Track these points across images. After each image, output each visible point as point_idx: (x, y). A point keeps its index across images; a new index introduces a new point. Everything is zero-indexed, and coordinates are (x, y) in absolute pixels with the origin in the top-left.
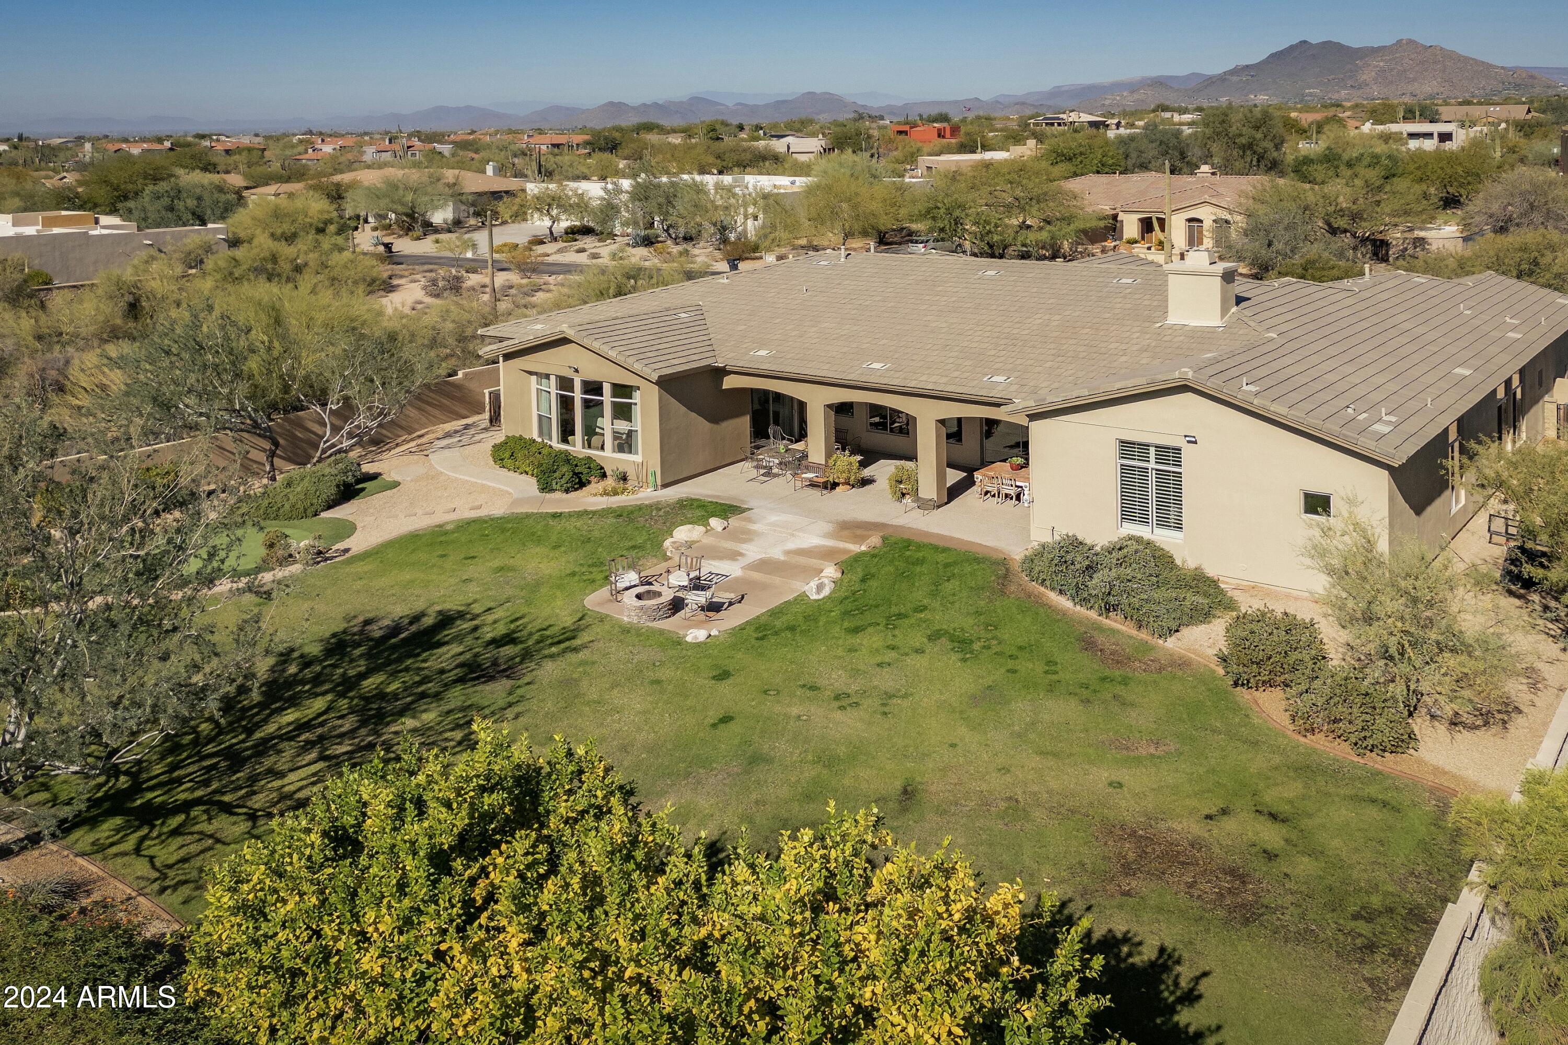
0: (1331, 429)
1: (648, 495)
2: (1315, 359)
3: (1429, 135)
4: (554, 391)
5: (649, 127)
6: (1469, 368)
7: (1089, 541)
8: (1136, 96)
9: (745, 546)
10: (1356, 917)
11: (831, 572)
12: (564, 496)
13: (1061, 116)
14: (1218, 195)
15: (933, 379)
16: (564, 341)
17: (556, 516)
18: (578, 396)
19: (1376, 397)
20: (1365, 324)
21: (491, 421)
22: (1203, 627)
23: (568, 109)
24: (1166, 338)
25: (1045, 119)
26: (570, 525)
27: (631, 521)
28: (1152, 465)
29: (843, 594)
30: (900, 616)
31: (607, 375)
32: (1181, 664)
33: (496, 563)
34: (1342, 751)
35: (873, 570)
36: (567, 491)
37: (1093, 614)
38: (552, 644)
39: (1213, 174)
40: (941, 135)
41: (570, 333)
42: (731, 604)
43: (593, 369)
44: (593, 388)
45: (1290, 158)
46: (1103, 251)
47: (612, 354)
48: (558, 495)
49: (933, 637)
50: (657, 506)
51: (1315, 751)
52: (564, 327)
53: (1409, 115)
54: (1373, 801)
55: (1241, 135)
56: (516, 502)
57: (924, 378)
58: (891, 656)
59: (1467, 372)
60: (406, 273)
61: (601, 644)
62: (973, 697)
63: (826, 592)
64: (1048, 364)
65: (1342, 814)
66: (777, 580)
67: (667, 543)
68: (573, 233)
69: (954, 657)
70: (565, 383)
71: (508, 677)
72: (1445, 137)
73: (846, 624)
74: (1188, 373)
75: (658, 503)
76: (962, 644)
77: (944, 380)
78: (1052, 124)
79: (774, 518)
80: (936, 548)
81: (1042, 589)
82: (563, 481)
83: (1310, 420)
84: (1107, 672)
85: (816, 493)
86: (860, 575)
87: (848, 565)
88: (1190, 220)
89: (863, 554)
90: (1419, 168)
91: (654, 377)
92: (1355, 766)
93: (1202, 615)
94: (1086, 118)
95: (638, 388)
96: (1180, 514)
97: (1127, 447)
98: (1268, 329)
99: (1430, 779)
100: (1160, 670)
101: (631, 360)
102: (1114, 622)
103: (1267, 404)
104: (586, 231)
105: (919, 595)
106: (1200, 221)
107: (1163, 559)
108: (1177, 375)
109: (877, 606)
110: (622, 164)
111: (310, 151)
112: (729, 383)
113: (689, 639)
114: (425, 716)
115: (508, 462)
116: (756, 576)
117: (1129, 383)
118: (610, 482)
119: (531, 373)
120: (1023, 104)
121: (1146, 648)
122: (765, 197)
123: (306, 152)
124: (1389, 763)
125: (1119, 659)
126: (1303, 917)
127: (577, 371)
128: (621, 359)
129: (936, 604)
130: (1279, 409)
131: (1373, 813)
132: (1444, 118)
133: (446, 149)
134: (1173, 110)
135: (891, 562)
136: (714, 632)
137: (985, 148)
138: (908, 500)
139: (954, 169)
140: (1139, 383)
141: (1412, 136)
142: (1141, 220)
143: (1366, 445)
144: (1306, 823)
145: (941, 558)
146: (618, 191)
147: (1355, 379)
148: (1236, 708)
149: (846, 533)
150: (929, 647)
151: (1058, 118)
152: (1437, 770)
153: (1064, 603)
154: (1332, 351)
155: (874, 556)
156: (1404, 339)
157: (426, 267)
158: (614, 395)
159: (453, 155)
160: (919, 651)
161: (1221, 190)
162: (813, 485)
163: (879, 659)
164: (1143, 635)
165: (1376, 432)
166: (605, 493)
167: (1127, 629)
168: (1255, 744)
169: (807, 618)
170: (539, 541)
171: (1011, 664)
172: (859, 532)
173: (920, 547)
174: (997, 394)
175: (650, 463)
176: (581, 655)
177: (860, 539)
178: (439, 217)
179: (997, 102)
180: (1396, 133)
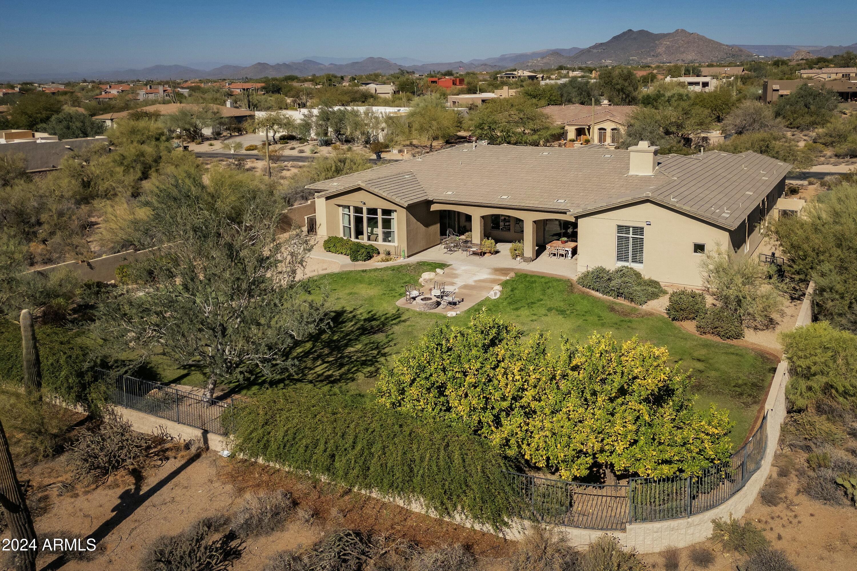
0: (707, 216)
1: (401, 261)
2: (694, 188)
3: (697, 84)
4: (352, 214)
5: (292, 78)
6: (751, 191)
7: (607, 269)
8: (545, 61)
9: (456, 280)
10: (734, 386)
11: (498, 288)
12: (363, 262)
13: (514, 73)
14: (613, 116)
15: (532, 202)
16: (359, 189)
17: (364, 271)
18: (365, 216)
19: (720, 203)
20: (708, 174)
21: (308, 232)
22: (656, 301)
23: (234, 67)
24: (631, 181)
25: (506, 74)
26: (372, 274)
27: (400, 272)
28: (631, 235)
29: (504, 296)
30: (532, 303)
31: (380, 205)
32: (650, 314)
33: (347, 291)
34: (717, 339)
35: (515, 286)
36: (365, 260)
37: (611, 298)
38: (392, 320)
39: (610, 105)
40: (454, 83)
41: (363, 185)
42: (459, 302)
43: (373, 202)
44: (372, 211)
45: (640, 97)
46: (560, 146)
47: (384, 195)
48: (360, 262)
49: (550, 310)
50: (408, 265)
51: (708, 340)
52: (360, 182)
53: (687, 73)
54: (733, 354)
55: (618, 84)
56: (342, 266)
57: (528, 202)
58: (534, 318)
59: (751, 193)
60: (209, 162)
61: (413, 319)
62: (574, 329)
63: (498, 296)
64: (582, 194)
65: (723, 358)
66: (474, 292)
67: (421, 280)
68: (285, 139)
69: (561, 317)
70: (358, 210)
71: (382, 332)
72: (705, 84)
73: (511, 307)
74: (649, 194)
75: (409, 264)
76: (562, 312)
77: (537, 202)
78: (509, 77)
79: (463, 268)
80: (539, 277)
81: (588, 290)
82: (363, 255)
83: (699, 212)
84: (623, 319)
85: (477, 258)
86: (510, 289)
87: (504, 284)
88: (600, 129)
89: (508, 280)
90: (701, 101)
91: (406, 205)
92: (722, 343)
93: (654, 296)
94: (527, 74)
95: (396, 211)
96: (642, 256)
97: (621, 228)
98: (673, 176)
99: (751, 347)
100: (643, 317)
101: (394, 197)
102: (621, 301)
103: (682, 206)
104: (292, 138)
105: (538, 294)
106: (605, 129)
107: (638, 275)
108: (645, 195)
109: (521, 300)
110: (289, 100)
111: (103, 93)
112: (434, 208)
113: (449, 315)
114: (357, 346)
115: (333, 249)
116: (464, 291)
117: (624, 199)
118: (382, 256)
119: (339, 206)
120: (486, 65)
121: (634, 309)
122: (390, 118)
123: (101, 94)
124: (735, 342)
125: (626, 314)
126: (717, 387)
127: (365, 204)
128: (389, 197)
129: (546, 298)
130: (686, 208)
131: (734, 357)
132: (703, 74)
133: (186, 92)
134: (568, 69)
135: (522, 283)
136: (458, 313)
137: (482, 91)
138: (519, 258)
139: (471, 103)
140: (628, 199)
141: (691, 84)
142: (577, 129)
143: (721, 222)
144: (711, 361)
145: (543, 280)
146: (311, 115)
147: (711, 196)
148: (675, 328)
149: (497, 272)
150: (549, 314)
151: (512, 74)
152: (752, 344)
153: (599, 295)
154: (699, 185)
155: (513, 281)
156: (724, 180)
157: (218, 159)
158: (383, 215)
159: (190, 96)
160: (546, 315)
161: (614, 113)
162: (475, 253)
163: (531, 319)
164: (633, 305)
165: (724, 217)
166: (383, 261)
167: (626, 303)
168: (686, 339)
169: (494, 306)
170: (361, 282)
171: (584, 318)
172: (503, 272)
173: (532, 276)
174: (562, 207)
175: (402, 246)
176: (408, 323)
177: (506, 274)
178: (207, 132)
179: (472, 64)
180: (683, 82)
